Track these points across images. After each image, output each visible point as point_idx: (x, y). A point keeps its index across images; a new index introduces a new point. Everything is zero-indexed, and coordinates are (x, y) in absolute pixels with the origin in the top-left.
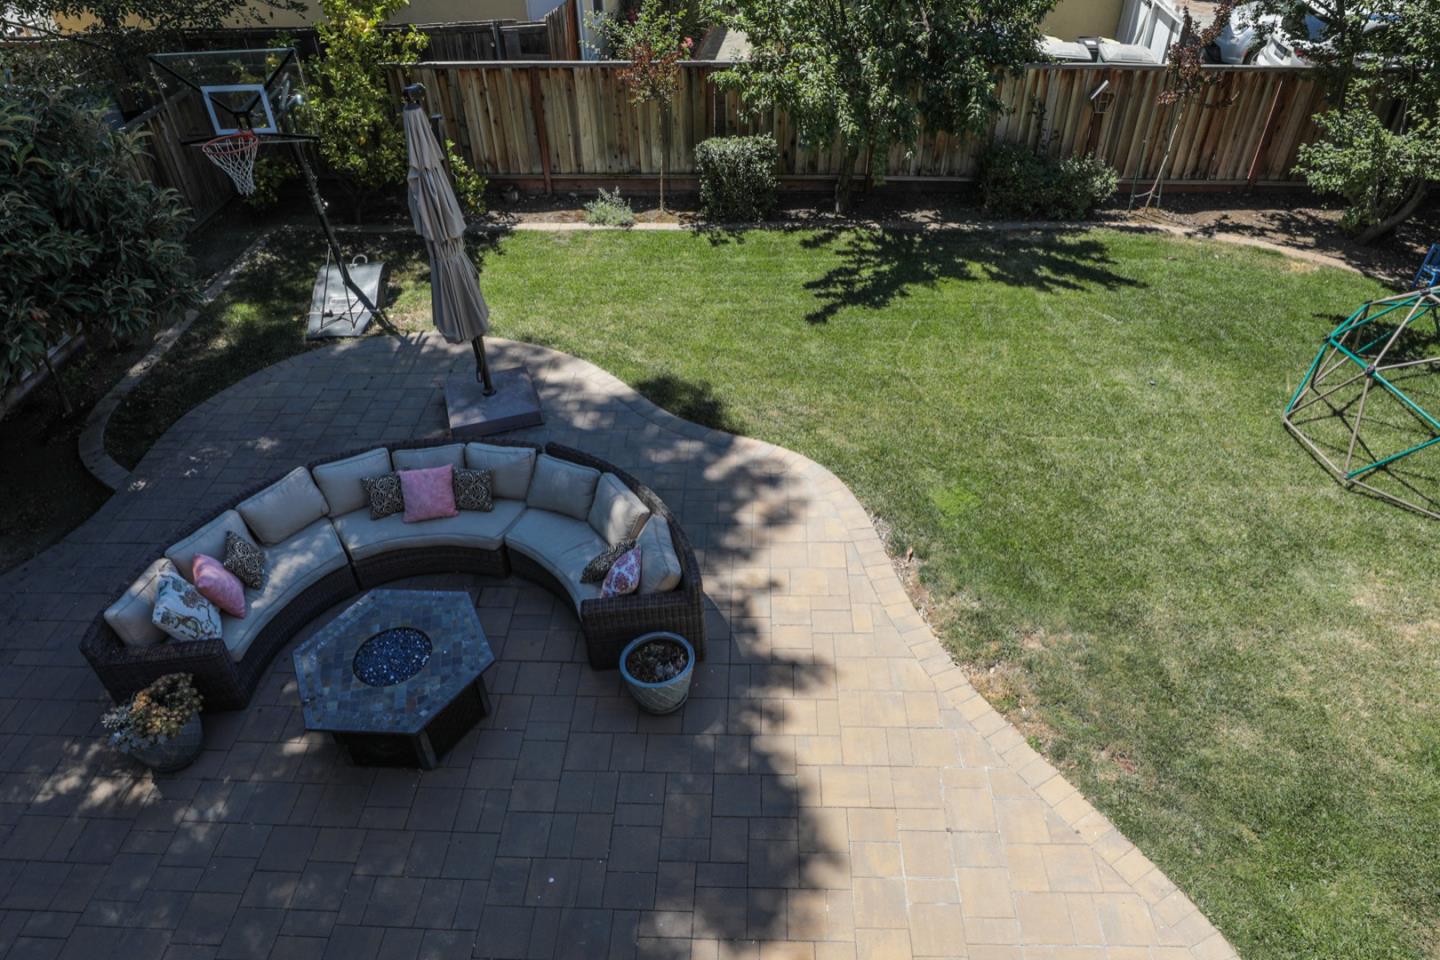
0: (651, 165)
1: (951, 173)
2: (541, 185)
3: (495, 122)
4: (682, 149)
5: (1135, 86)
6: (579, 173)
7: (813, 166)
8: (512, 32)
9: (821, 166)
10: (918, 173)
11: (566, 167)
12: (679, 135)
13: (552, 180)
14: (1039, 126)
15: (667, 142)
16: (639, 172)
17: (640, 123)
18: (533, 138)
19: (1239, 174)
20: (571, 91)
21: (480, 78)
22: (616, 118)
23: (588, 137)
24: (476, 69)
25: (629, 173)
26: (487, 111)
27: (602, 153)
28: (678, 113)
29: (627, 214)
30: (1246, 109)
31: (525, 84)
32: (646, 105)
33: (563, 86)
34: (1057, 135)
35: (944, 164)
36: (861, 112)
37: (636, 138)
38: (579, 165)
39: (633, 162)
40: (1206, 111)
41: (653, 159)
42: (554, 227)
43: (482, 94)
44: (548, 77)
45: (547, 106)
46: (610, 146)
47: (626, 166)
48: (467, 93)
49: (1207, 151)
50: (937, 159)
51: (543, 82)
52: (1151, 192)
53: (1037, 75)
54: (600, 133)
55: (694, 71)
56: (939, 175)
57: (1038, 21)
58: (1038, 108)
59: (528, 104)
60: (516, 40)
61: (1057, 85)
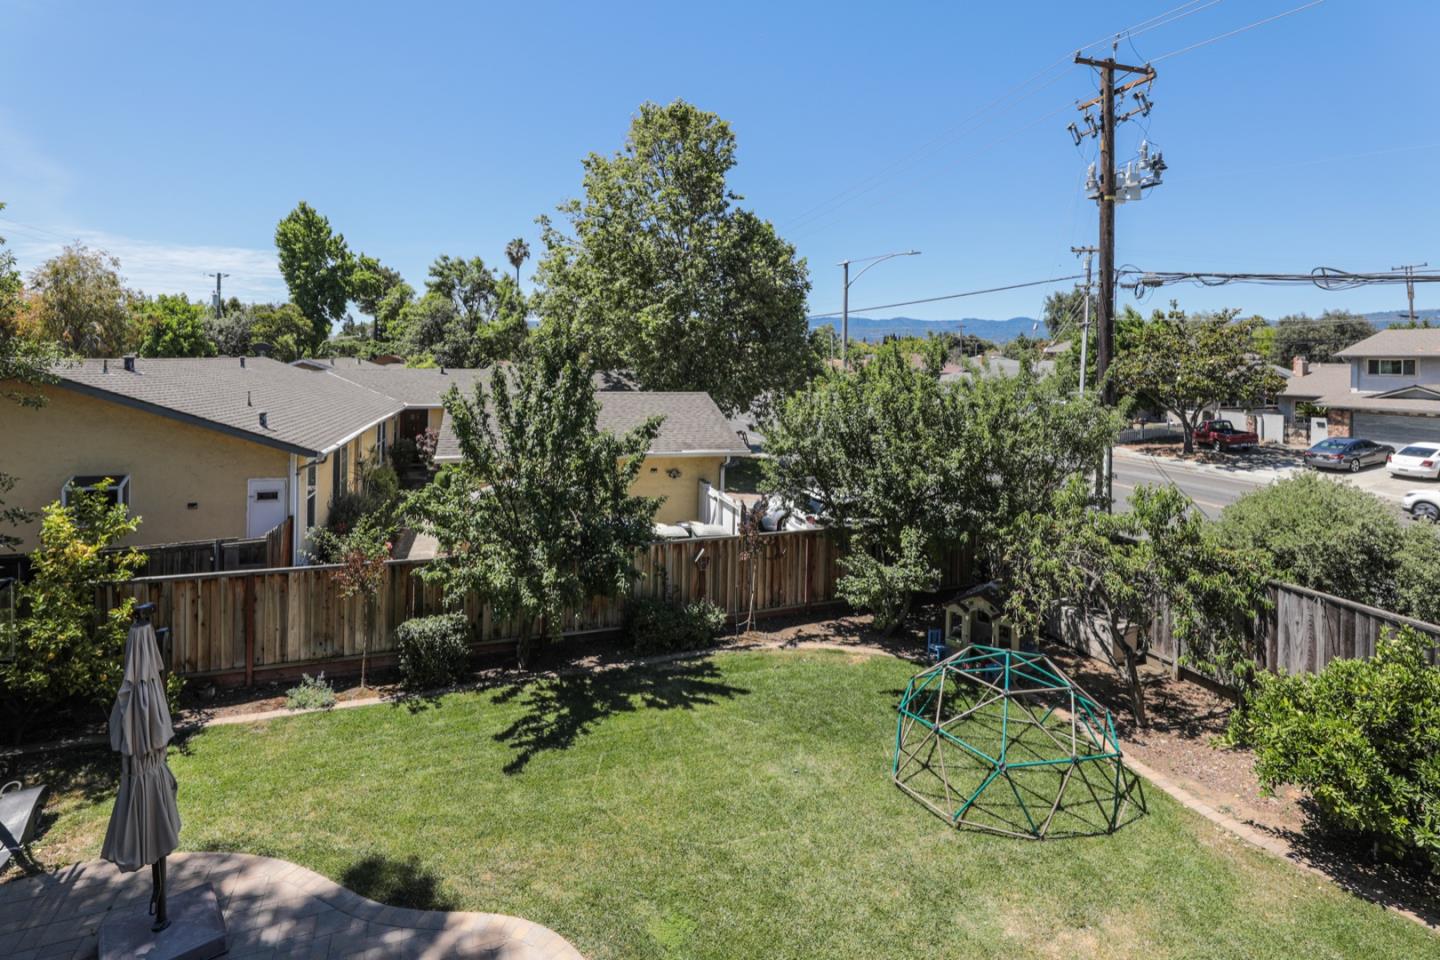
0: (353, 648)
1: (606, 625)
2: (241, 678)
3: (203, 624)
4: (384, 631)
5: (721, 550)
6: (283, 662)
7: (497, 632)
8: (233, 548)
9: (504, 632)
10: (581, 627)
11: (270, 659)
12: (381, 620)
13: (254, 672)
14: (664, 583)
15: (370, 626)
16: (342, 655)
17: (346, 613)
18: (240, 634)
19: (799, 599)
20: (284, 593)
21: (195, 587)
22: (325, 612)
23: (296, 630)
24: (193, 581)
25: (333, 657)
26: (196, 616)
27: (307, 642)
28: (382, 602)
29: (328, 695)
30: (791, 561)
31: (240, 590)
32: (352, 600)
33: (277, 587)
34: (678, 588)
35: (600, 619)
36: (536, 588)
37: (341, 626)
38: (283, 655)
39: (336, 647)
40: (768, 562)
41: (357, 642)
42: (252, 717)
43: (194, 602)
44: (263, 582)
45: (259, 607)
46: (316, 635)
47: (329, 652)
48: (178, 602)
49: (776, 588)
50: (594, 615)
51: (258, 587)
52: (748, 620)
53: (657, 550)
54: (307, 626)
55: (398, 568)
56: (597, 628)
57: (652, 515)
58: (662, 571)
59: (239, 606)
60: (236, 555)
61: (671, 555)
